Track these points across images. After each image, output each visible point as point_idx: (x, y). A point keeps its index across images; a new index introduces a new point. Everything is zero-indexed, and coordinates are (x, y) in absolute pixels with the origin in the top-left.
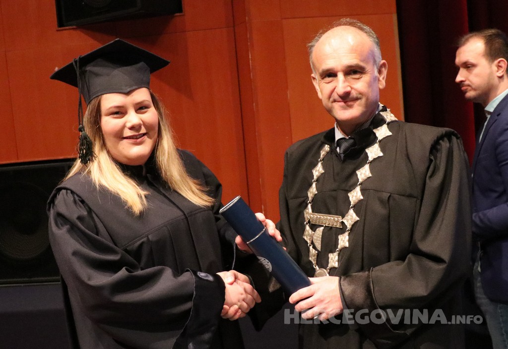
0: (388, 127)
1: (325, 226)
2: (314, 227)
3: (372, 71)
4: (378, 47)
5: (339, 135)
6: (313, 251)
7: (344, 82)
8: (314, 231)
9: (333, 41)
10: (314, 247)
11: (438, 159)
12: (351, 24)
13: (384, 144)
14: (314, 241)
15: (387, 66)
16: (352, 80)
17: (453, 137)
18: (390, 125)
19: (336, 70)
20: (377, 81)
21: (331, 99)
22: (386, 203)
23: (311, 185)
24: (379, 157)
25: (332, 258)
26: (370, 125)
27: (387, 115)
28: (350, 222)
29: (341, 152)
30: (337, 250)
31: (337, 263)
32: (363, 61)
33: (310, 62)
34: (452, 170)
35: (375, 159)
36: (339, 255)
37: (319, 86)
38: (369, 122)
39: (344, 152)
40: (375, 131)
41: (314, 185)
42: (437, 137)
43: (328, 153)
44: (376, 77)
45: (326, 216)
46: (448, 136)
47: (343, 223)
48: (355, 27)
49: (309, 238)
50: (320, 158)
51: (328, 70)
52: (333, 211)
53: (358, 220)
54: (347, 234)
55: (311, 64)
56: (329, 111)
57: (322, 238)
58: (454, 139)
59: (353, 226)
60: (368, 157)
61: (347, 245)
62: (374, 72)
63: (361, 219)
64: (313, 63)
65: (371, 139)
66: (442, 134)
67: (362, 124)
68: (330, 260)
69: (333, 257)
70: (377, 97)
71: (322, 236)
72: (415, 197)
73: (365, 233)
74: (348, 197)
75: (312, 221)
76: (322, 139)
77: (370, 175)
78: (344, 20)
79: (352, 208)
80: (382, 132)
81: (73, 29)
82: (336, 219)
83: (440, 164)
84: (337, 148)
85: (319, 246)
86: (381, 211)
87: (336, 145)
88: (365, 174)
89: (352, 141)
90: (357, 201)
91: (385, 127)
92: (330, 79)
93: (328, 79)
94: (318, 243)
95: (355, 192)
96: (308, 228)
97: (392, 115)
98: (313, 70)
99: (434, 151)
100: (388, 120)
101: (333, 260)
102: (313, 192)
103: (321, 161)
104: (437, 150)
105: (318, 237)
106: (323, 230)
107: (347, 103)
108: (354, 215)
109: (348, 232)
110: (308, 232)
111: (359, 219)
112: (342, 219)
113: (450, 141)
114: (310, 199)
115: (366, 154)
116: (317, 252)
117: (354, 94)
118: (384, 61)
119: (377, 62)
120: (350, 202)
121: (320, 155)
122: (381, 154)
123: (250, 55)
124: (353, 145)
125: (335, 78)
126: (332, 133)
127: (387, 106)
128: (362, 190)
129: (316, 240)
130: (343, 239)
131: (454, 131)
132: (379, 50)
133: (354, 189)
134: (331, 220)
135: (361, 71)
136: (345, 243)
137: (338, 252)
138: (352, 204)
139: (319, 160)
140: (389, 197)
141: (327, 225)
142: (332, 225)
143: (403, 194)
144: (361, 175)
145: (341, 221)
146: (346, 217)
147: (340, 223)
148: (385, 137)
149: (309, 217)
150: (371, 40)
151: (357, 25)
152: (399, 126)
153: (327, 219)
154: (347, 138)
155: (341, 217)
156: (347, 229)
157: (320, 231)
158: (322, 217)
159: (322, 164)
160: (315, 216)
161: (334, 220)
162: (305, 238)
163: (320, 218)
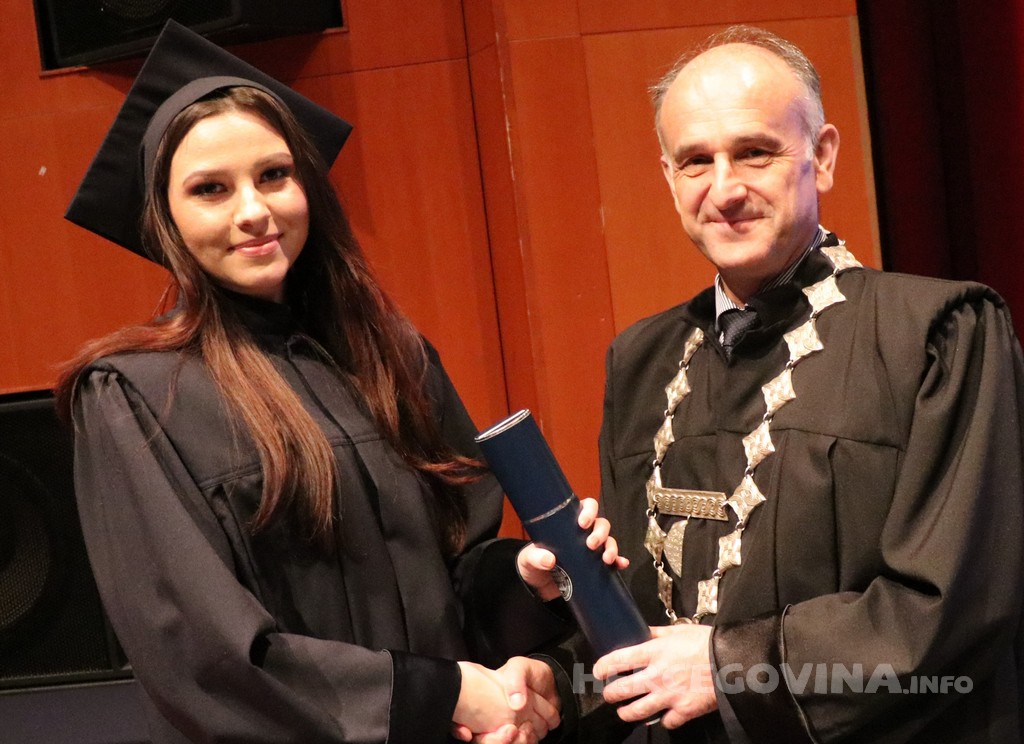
0: (837, 284)
1: (691, 518)
2: (666, 521)
3: (799, 148)
4: (815, 95)
5: (724, 302)
6: (663, 578)
7: (729, 175)
8: (667, 531)
10: (668, 569)
11: (949, 354)
12: (752, 40)
13: (826, 321)
14: (667, 554)
15: (838, 137)
16: (748, 169)
17: (985, 300)
18: (842, 278)
19: (710, 147)
20: (812, 174)
21: (701, 216)
22: (826, 459)
23: (660, 422)
24: (814, 354)
25: (704, 592)
26: (795, 275)
27: (837, 255)
28: (745, 505)
29: (728, 343)
30: (716, 572)
31: (715, 603)
32: (775, 126)
35: (804, 358)
36: (720, 585)
38: (793, 270)
39: (733, 341)
40: (806, 291)
41: (668, 423)
42: (947, 303)
43: (699, 345)
44: (809, 162)
45: (690, 493)
46: (975, 300)
47: (728, 508)
48: (761, 46)
49: (655, 545)
50: (682, 358)
51: (692, 149)
52: (708, 481)
53: (763, 503)
54: (737, 534)
55: (659, 134)
56: (698, 243)
57: (684, 547)
58: (989, 307)
59: (751, 515)
60: (789, 353)
61: (738, 560)
62: (803, 152)
63: (768, 500)
64: (662, 133)
65: (796, 311)
66: (960, 295)
67: (778, 275)
68: (700, 597)
69: (707, 589)
70: (809, 209)
71: (684, 541)
72: (895, 446)
73: (778, 531)
74: (743, 448)
75: (663, 508)
76: (684, 313)
77: (793, 395)
79: (749, 472)
80: (823, 294)
81: (80, 72)
82: (714, 499)
83: (951, 366)
84: (720, 335)
85: (677, 567)
86: (814, 479)
87: (717, 327)
88: (780, 392)
89: (753, 315)
90: (761, 457)
91: (830, 281)
92: (699, 168)
93: (694, 169)
94: (676, 558)
95: (758, 437)
96: (653, 522)
97: (849, 254)
98: (663, 146)
99: (940, 336)
100: (839, 266)
101: (707, 598)
102: (664, 439)
103: (684, 365)
104: (946, 334)
105: (675, 544)
106: (687, 527)
107: (737, 224)
108: (755, 490)
109: (740, 531)
110: (654, 533)
111: (764, 499)
112: (727, 499)
113: (979, 311)
114: (659, 455)
115: (786, 345)
116: (671, 580)
117: (753, 205)
118: (830, 126)
119: (813, 129)
120: (745, 460)
121: (684, 353)
122: (819, 346)
123: (508, 124)
124: (756, 324)
125: (709, 166)
126: (708, 298)
127: (838, 234)
128: (773, 431)
129: (671, 550)
130: (730, 547)
131: (988, 289)
132: (818, 100)
133: (756, 428)
134: (703, 503)
135: (771, 151)
136: (733, 556)
137: (717, 578)
138: (751, 463)
139: (680, 363)
140: (833, 447)
141: (694, 516)
142: (706, 515)
143: (866, 438)
144: (771, 395)
145: (725, 503)
146: (736, 495)
147: (723, 508)
148: (829, 305)
149: (655, 499)
150: (798, 76)
151: (765, 41)
152: (864, 279)
153: (693, 501)
154: (743, 309)
155: (724, 494)
156: (738, 523)
157: (678, 530)
158: (682, 496)
159: (686, 372)
160: (669, 496)
161: (709, 501)
162: (648, 546)
163: (678, 498)
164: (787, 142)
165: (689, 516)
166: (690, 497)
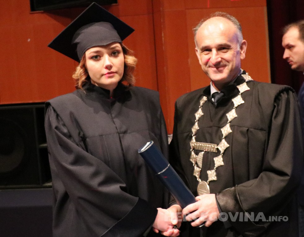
0: (247, 84)
2: (197, 153)
3: (236, 47)
4: (240, 32)
5: (213, 90)
6: (197, 169)
7: (217, 54)
8: (198, 155)
9: (210, 27)
11: (280, 105)
12: (222, 16)
13: (244, 95)
14: (198, 161)
15: (247, 44)
17: (290, 91)
19: (211, 47)
20: (239, 54)
21: (207, 66)
22: (246, 134)
23: (193, 124)
24: (241, 104)
26: (235, 82)
27: (246, 77)
28: (223, 148)
29: (215, 101)
32: (229, 41)
33: (195, 41)
34: (289, 113)
35: (239, 105)
36: (216, 171)
37: (200, 56)
38: (233, 81)
39: (217, 101)
40: (238, 87)
41: (196, 124)
42: (280, 91)
43: (206, 102)
44: (238, 51)
45: (206, 144)
46: (287, 90)
47: (217, 149)
49: (194, 160)
50: (200, 105)
51: (206, 47)
54: (221, 156)
55: (195, 42)
56: (206, 73)
58: (291, 93)
59: (225, 150)
60: (234, 104)
61: (223, 164)
62: (237, 48)
63: (230, 146)
65: (235, 92)
66: (283, 89)
67: (229, 83)
69: (212, 173)
71: (203, 158)
72: (265, 130)
73: (233, 155)
75: (196, 148)
76: (202, 93)
77: (236, 116)
78: (217, 13)
79: (224, 138)
80: (243, 88)
82: (213, 146)
83: (281, 109)
84: (212, 98)
85: (200, 164)
86: (243, 140)
88: (232, 115)
89: (222, 94)
90: (227, 133)
91: (245, 84)
92: (207, 52)
95: (226, 128)
96: (193, 153)
97: (249, 77)
98: (196, 46)
99: (277, 100)
100: (247, 80)
101: (212, 175)
102: (196, 128)
103: (201, 107)
104: (279, 100)
105: (200, 159)
106: (204, 153)
108: (226, 143)
110: (193, 156)
111: (228, 146)
112: (217, 146)
113: (288, 94)
114: (194, 133)
115: (233, 102)
116: (200, 169)
117: (224, 62)
118: (244, 41)
119: (240, 41)
122: (243, 102)
124: (224, 96)
125: (211, 52)
126: (209, 89)
128: (231, 126)
129: (199, 160)
130: (219, 160)
131: (290, 88)
132: (241, 33)
133: (225, 125)
134: (209, 147)
135: (228, 48)
136: (221, 163)
137: (215, 169)
138: (224, 135)
140: (248, 130)
141: (206, 150)
142: (211, 150)
143: (257, 128)
145: (216, 147)
146: (220, 145)
147: (216, 149)
148: (244, 91)
149: (194, 145)
150: (236, 26)
151: (226, 16)
152: (254, 84)
153: (206, 146)
154: (219, 92)
155: (216, 145)
156: (221, 153)
157: (201, 154)
158: (203, 145)
159: (202, 109)
160: (198, 144)
161: (211, 147)
162: (191, 160)
163: (201, 146)
164: (233, 46)
165: (205, 151)
166: (205, 145)
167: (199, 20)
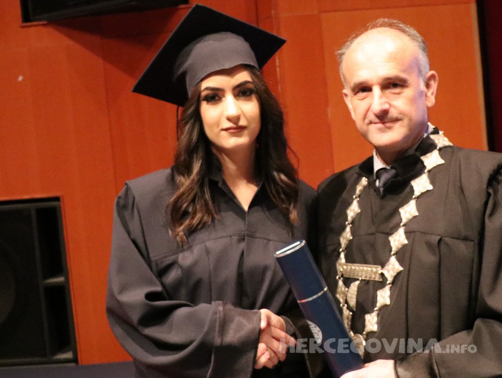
0: (439, 154)
1: (362, 280)
3: (417, 84)
4: (425, 54)
5: (378, 164)
6: (346, 313)
7: (381, 97)
8: (348, 287)
12: (391, 25)
13: (434, 174)
14: (349, 300)
15: (437, 78)
16: (391, 95)
18: (442, 152)
19: (370, 83)
20: (424, 97)
21: (367, 121)
22: (436, 248)
23: (343, 228)
24: (428, 191)
25: (369, 321)
26: (416, 150)
27: (439, 139)
28: (391, 273)
29: (380, 185)
30: (376, 309)
31: (376, 326)
32: (404, 71)
33: (341, 73)
35: (422, 194)
36: (378, 315)
37: (352, 104)
38: (415, 147)
39: (384, 184)
40: (423, 158)
41: (348, 229)
42: (498, 166)
43: (365, 187)
44: (422, 92)
45: (361, 266)
47: (382, 275)
48: (396, 29)
49: (342, 296)
50: (355, 194)
51: (361, 84)
52: (369, 257)
53: (401, 271)
54: (387, 288)
55: (342, 77)
56: (364, 136)
57: (357, 295)
59: (395, 277)
60: (413, 191)
61: (388, 302)
62: (419, 85)
63: (404, 270)
64: (344, 76)
65: (417, 169)
68: (367, 323)
69: (371, 319)
70: (424, 116)
71: (358, 292)
72: (472, 241)
73: (409, 286)
74: (389, 242)
75: (346, 274)
76: (357, 170)
77: (417, 214)
78: (380, 21)
79: (394, 255)
80: (432, 160)
84: (375, 181)
85: (353, 306)
86: (430, 259)
87: (375, 177)
88: (410, 212)
89: (393, 172)
90: (400, 246)
91: (435, 153)
92: (365, 94)
93: (362, 95)
94: (353, 301)
95: (398, 235)
96: (341, 283)
97: (446, 139)
98: (344, 84)
99: (494, 182)
100: (440, 145)
101: (371, 323)
102: (346, 238)
103: (356, 198)
106: (359, 285)
107: (386, 124)
108: (397, 264)
109: (389, 286)
110: (341, 288)
111: (401, 269)
112: (382, 269)
114: (343, 246)
115: (412, 187)
116: (351, 313)
117: (393, 113)
118: (433, 72)
119: (423, 73)
120: (391, 248)
121: (356, 191)
122: (430, 187)
124: (396, 176)
125: (369, 93)
126: (370, 162)
127: (439, 128)
128: (406, 233)
129: (351, 297)
130: (383, 295)
132: (426, 57)
133: (396, 231)
134: (366, 271)
135: (403, 84)
136: (386, 300)
137: (376, 312)
138: (394, 250)
139: (354, 197)
140: (440, 240)
141: (363, 278)
142: (371, 278)
143: (457, 237)
144: (405, 213)
145: (380, 272)
146: (386, 267)
147: (379, 274)
148: (435, 165)
149: (342, 270)
150: (415, 44)
151: (398, 26)
152: (453, 152)
153: (363, 270)
154: (388, 168)
155: (380, 266)
156: (388, 282)
157: (354, 286)
158: (357, 268)
159: (358, 201)
160: (349, 267)
161: (372, 271)
162: (338, 296)
163: (355, 269)
164: (411, 80)
165: (360, 279)
166: (361, 268)
167: (348, 36)
